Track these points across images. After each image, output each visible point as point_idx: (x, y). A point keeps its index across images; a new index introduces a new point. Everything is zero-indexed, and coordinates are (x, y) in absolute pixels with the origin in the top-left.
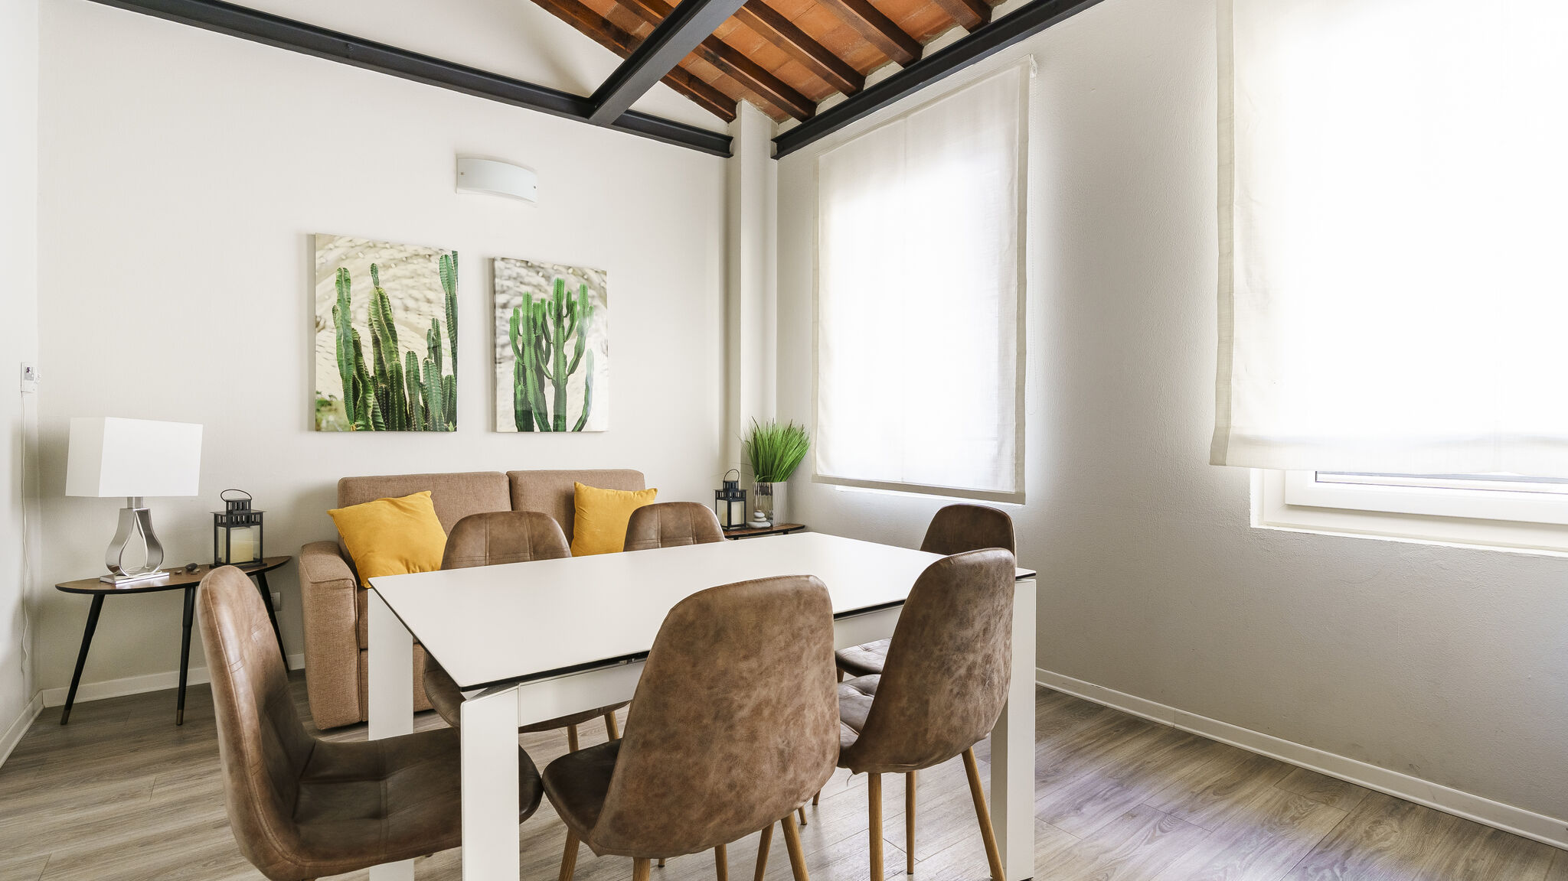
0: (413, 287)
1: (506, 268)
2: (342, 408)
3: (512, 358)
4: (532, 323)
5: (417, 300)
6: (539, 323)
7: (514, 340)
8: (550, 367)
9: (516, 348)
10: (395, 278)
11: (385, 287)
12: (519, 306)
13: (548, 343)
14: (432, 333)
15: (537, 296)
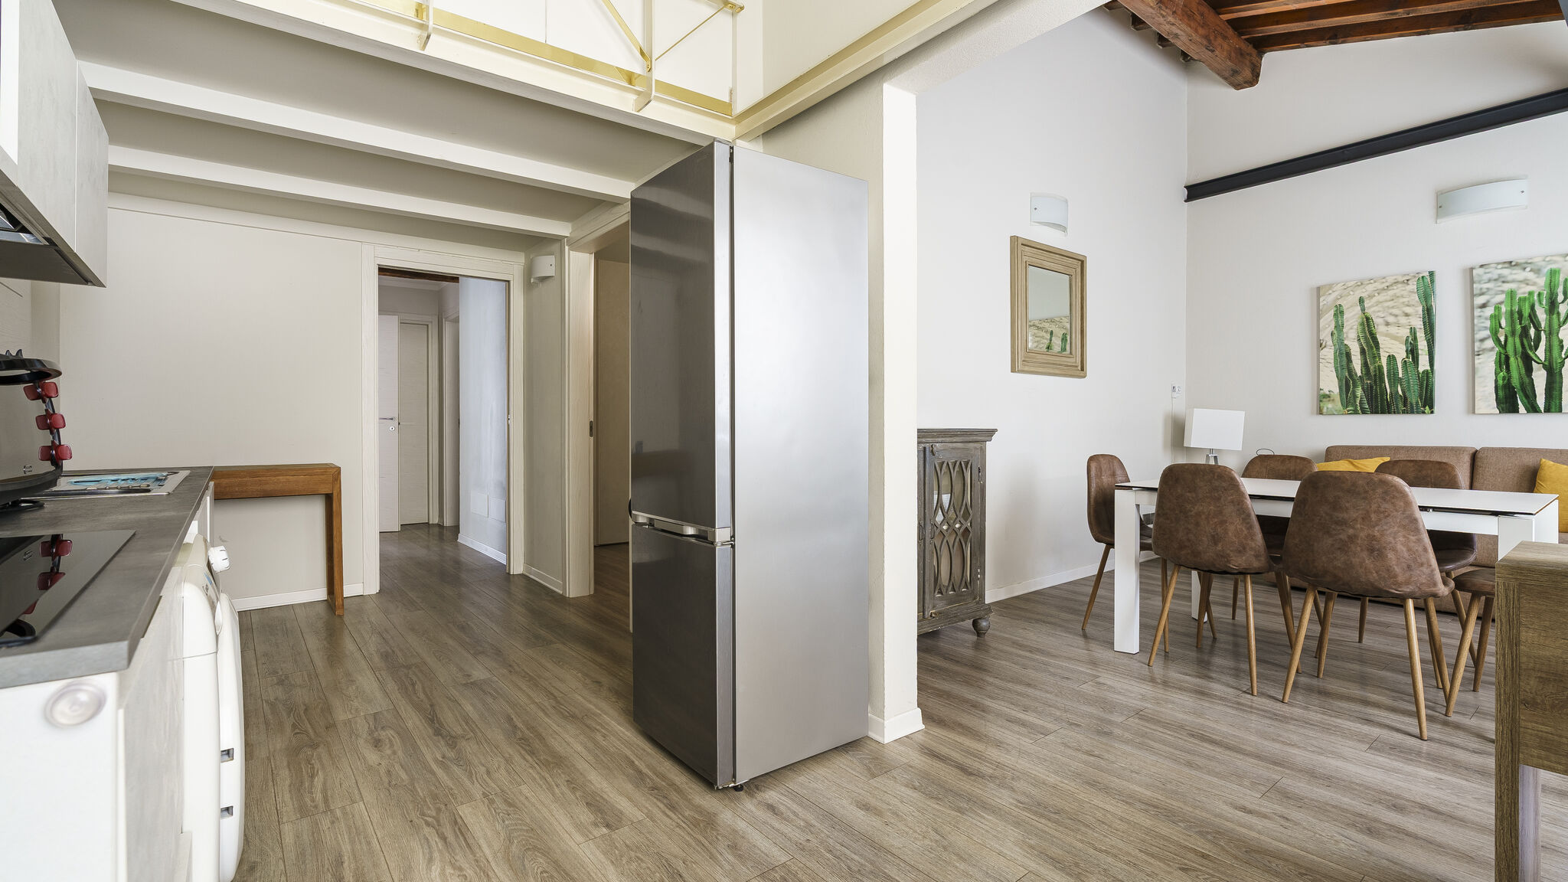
0: (1393, 307)
1: (1485, 273)
2: (1338, 399)
3: (1492, 349)
4: (1516, 316)
5: (1396, 316)
6: (1526, 314)
7: (1495, 333)
8: (1541, 353)
9: (1498, 341)
10: (1378, 303)
11: (1369, 312)
12: (1501, 303)
13: (1538, 331)
14: (1410, 339)
15: (1523, 291)
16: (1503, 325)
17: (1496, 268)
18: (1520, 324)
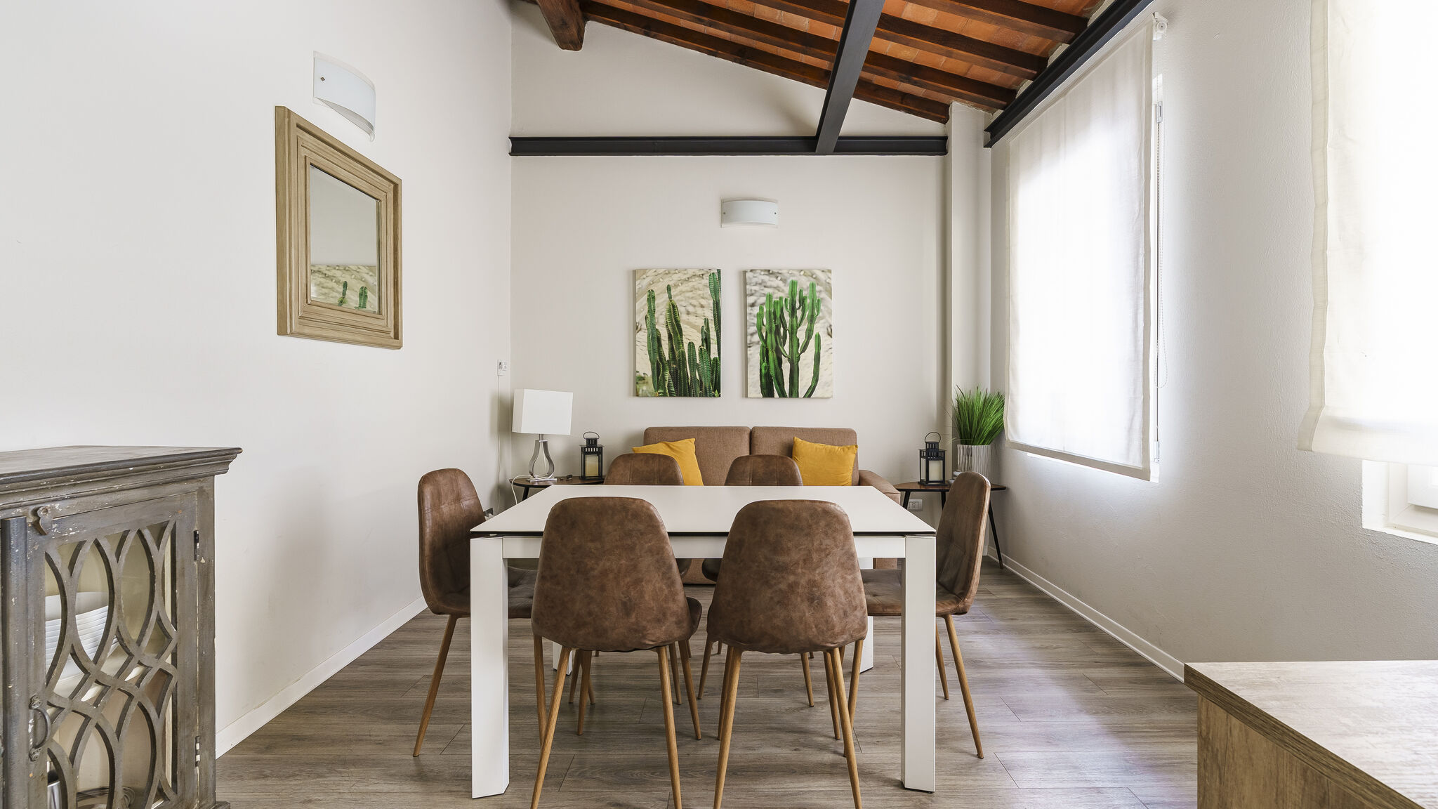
0: (692, 298)
1: (754, 277)
2: (651, 381)
3: (758, 343)
4: (772, 316)
5: (694, 306)
6: (778, 316)
7: (760, 329)
8: (787, 348)
9: (761, 336)
10: (682, 292)
11: (675, 299)
12: (763, 304)
13: (785, 331)
14: (705, 328)
15: (777, 295)
16: (765, 323)
17: (761, 274)
18: (775, 323)
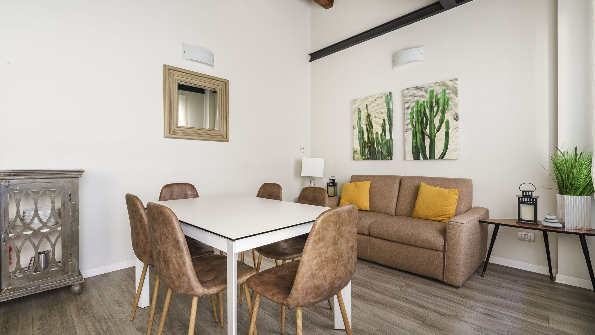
0: (377, 109)
1: (408, 92)
2: (359, 153)
3: (411, 129)
4: (419, 113)
5: (378, 113)
6: (422, 112)
7: (412, 121)
8: (428, 130)
9: (413, 125)
10: (373, 107)
11: (370, 112)
12: (414, 107)
13: (427, 120)
14: (383, 124)
15: (421, 100)
16: (415, 117)
17: (412, 90)
18: (421, 117)
